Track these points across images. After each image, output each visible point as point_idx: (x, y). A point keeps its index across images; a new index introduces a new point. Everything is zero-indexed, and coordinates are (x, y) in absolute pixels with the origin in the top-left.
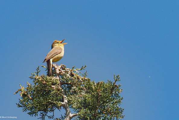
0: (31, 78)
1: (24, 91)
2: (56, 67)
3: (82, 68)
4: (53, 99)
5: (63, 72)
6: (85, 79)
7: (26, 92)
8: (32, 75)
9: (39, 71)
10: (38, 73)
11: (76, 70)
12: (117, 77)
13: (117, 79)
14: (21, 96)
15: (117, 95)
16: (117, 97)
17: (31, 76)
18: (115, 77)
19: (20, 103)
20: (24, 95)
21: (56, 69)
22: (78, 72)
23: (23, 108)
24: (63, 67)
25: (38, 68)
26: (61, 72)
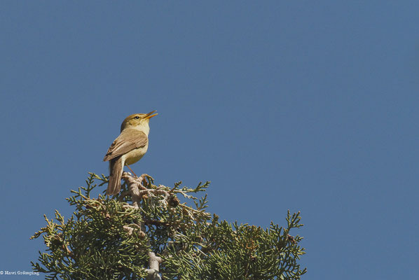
0: (72, 203)
1: (55, 233)
2: (131, 179)
3: (197, 189)
4: (126, 258)
5: (149, 193)
6: (202, 214)
7: (61, 236)
8: (74, 195)
9: (92, 185)
10: (88, 190)
11: (183, 190)
12: (295, 216)
13: (293, 222)
14: (48, 245)
15: (291, 263)
16: (290, 266)
17: (71, 196)
18: (291, 216)
19: (40, 263)
20: (56, 244)
21: (132, 186)
22: (189, 197)
23: (48, 274)
24: (147, 180)
25: (92, 179)
26: (146, 193)
